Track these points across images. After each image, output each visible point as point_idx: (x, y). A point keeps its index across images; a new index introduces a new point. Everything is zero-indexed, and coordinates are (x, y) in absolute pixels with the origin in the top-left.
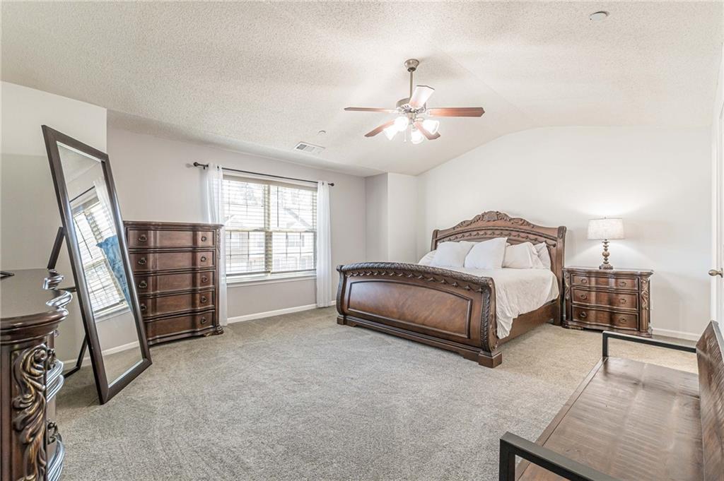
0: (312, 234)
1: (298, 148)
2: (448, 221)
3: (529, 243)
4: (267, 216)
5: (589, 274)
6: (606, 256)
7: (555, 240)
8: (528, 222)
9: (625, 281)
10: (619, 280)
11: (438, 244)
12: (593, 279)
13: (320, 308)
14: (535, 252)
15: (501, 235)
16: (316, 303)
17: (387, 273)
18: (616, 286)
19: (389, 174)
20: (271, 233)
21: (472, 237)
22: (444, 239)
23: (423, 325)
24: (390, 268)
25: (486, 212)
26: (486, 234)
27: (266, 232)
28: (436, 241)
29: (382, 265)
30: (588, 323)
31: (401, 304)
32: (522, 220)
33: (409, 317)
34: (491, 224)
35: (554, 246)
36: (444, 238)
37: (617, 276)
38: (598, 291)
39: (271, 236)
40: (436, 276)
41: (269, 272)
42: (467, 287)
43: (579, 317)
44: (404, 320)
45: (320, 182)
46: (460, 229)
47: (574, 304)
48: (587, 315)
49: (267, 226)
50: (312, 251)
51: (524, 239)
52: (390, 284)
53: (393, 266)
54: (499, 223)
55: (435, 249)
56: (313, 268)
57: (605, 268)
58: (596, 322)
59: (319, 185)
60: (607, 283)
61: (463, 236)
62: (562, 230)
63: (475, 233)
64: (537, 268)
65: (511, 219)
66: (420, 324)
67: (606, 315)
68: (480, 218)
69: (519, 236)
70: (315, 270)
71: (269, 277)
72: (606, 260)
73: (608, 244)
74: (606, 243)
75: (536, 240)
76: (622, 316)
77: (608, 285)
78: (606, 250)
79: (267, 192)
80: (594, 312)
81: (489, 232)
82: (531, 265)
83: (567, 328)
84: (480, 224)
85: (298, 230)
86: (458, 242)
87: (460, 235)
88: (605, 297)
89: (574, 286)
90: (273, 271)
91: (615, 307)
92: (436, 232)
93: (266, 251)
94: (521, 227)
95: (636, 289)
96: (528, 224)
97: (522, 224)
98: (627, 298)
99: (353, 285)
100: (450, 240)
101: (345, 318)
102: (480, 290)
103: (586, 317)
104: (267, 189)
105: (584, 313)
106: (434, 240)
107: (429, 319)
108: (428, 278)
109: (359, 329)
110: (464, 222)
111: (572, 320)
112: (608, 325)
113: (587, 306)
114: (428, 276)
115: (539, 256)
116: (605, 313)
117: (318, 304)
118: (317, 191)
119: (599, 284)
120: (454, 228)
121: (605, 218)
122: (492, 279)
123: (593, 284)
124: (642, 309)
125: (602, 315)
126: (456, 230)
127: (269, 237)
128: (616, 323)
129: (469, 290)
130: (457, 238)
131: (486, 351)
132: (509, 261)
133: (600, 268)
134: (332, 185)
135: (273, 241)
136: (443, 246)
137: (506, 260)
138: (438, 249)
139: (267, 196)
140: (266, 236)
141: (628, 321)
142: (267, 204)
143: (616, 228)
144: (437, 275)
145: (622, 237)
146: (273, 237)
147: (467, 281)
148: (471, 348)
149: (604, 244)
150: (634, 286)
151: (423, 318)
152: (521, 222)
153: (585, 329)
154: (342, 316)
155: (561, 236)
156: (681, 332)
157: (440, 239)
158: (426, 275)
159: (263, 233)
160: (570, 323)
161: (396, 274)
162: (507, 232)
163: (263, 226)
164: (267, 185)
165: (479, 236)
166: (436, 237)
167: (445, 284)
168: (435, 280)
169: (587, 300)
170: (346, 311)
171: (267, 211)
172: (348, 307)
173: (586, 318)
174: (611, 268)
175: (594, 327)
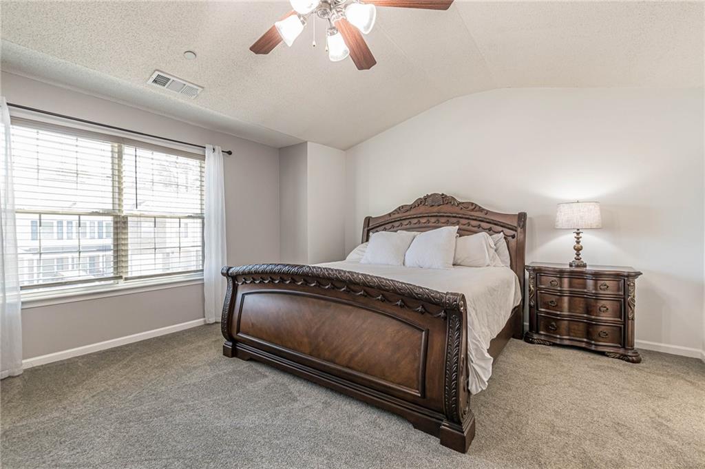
0: (200, 221)
1: (155, 81)
2: (382, 206)
3: (484, 234)
4: (118, 191)
5: (560, 273)
6: (578, 250)
7: (514, 229)
8: (480, 207)
9: (607, 283)
10: (599, 282)
11: (371, 234)
12: (566, 281)
13: (209, 324)
14: (493, 246)
15: (447, 223)
16: (204, 317)
17: (294, 281)
18: (596, 289)
19: (308, 143)
20: (126, 217)
21: (412, 226)
22: (378, 229)
23: (348, 367)
24: (297, 274)
25: (429, 194)
26: (429, 222)
27: (116, 216)
28: (368, 231)
29: (286, 269)
30: (558, 336)
31: (313, 331)
32: (472, 204)
33: (327, 353)
34: (436, 209)
35: (513, 237)
36: (378, 227)
37: (597, 276)
38: (572, 295)
39: (125, 223)
40: (367, 289)
41: (121, 277)
42: (420, 309)
43: (547, 329)
44: (318, 357)
45: (209, 147)
46: (397, 216)
47: (541, 312)
48: (558, 327)
49: (117, 207)
50: (200, 244)
51: (476, 229)
52: (298, 298)
53: (301, 271)
54: (445, 208)
55: (367, 240)
56: (201, 268)
57: (578, 266)
58: (569, 335)
59: (208, 152)
60: (585, 286)
61: (401, 224)
62: (522, 217)
63: (416, 221)
64: (494, 266)
65: (460, 204)
66: (343, 366)
67: (582, 327)
68: (422, 202)
69: (469, 224)
70: (202, 270)
71: (122, 284)
72: (578, 255)
73: (581, 235)
74: (578, 234)
75: (490, 229)
76: (601, 329)
77: (585, 288)
78: (578, 242)
79: (116, 155)
80: (566, 322)
81: (433, 220)
82: (488, 262)
83: (532, 343)
84: (422, 209)
85: (176, 215)
86: (396, 231)
87: (396, 224)
88: (580, 303)
89: (541, 289)
90: (129, 275)
91: (593, 317)
92: (368, 220)
93: (116, 245)
94: (472, 213)
95: (622, 293)
96: (481, 210)
97: (473, 210)
98: (608, 304)
99: (246, 296)
100: (385, 229)
101: (234, 346)
102: (442, 314)
103: (556, 329)
104: (116, 150)
105: (554, 323)
106: (366, 229)
107: (356, 359)
108: (356, 292)
109: (254, 365)
110: (403, 207)
111: (537, 333)
112: (585, 340)
113: (557, 315)
114: (356, 288)
115: (496, 251)
116: (581, 324)
117: (206, 318)
118: (204, 160)
119: (573, 287)
120: (390, 214)
121: (578, 202)
122: (463, 296)
123: (566, 287)
124: (629, 319)
125: (576, 327)
126: (393, 217)
127: (120, 224)
128: (595, 337)
129: (422, 313)
130: (393, 227)
131: (454, 422)
132: (461, 256)
133: (571, 265)
134: (230, 153)
135: (130, 230)
136: (376, 237)
137: (457, 256)
138: (370, 240)
139: (116, 161)
140: (116, 223)
141: (609, 335)
142: (116, 173)
143: (592, 215)
144: (371, 287)
145: (600, 226)
146: (130, 224)
147: (420, 299)
148: (426, 411)
149: (575, 235)
150: (619, 290)
151: (347, 356)
152: (471, 208)
153: (554, 345)
154: (231, 344)
155: (522, 224)
156: (662, 345)
157: (373, 229)
158: (352, 287)
159: (110, 219)
160: (535, 337)
161: (306, 282)
162: (455, 220)
163: (110, 207)
164: (116, 145)
165: (420, 225)
166: (368, 226)
167: (382, 301)
168: (367, 295)
169: (558, 306)
170: (235, 336)
171: (116, 184)
172: (238, 331)
173: (556, 331)
174: (585, 266)
175: (567, 343)
